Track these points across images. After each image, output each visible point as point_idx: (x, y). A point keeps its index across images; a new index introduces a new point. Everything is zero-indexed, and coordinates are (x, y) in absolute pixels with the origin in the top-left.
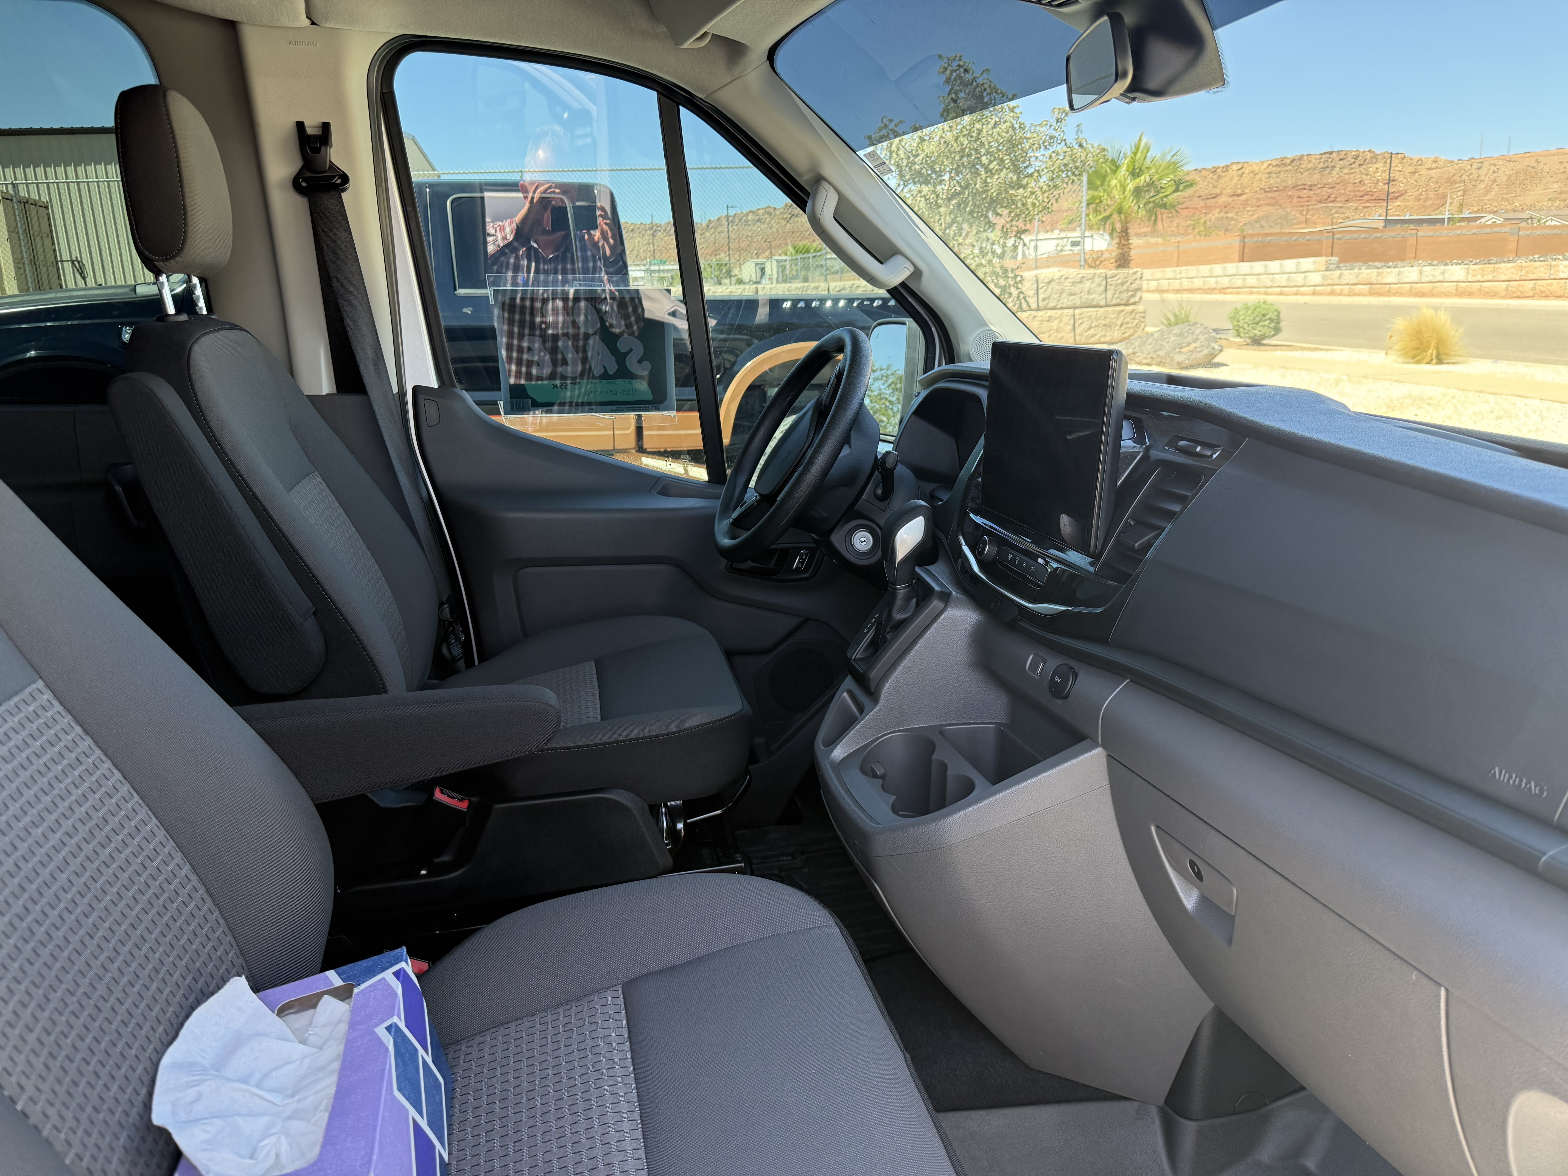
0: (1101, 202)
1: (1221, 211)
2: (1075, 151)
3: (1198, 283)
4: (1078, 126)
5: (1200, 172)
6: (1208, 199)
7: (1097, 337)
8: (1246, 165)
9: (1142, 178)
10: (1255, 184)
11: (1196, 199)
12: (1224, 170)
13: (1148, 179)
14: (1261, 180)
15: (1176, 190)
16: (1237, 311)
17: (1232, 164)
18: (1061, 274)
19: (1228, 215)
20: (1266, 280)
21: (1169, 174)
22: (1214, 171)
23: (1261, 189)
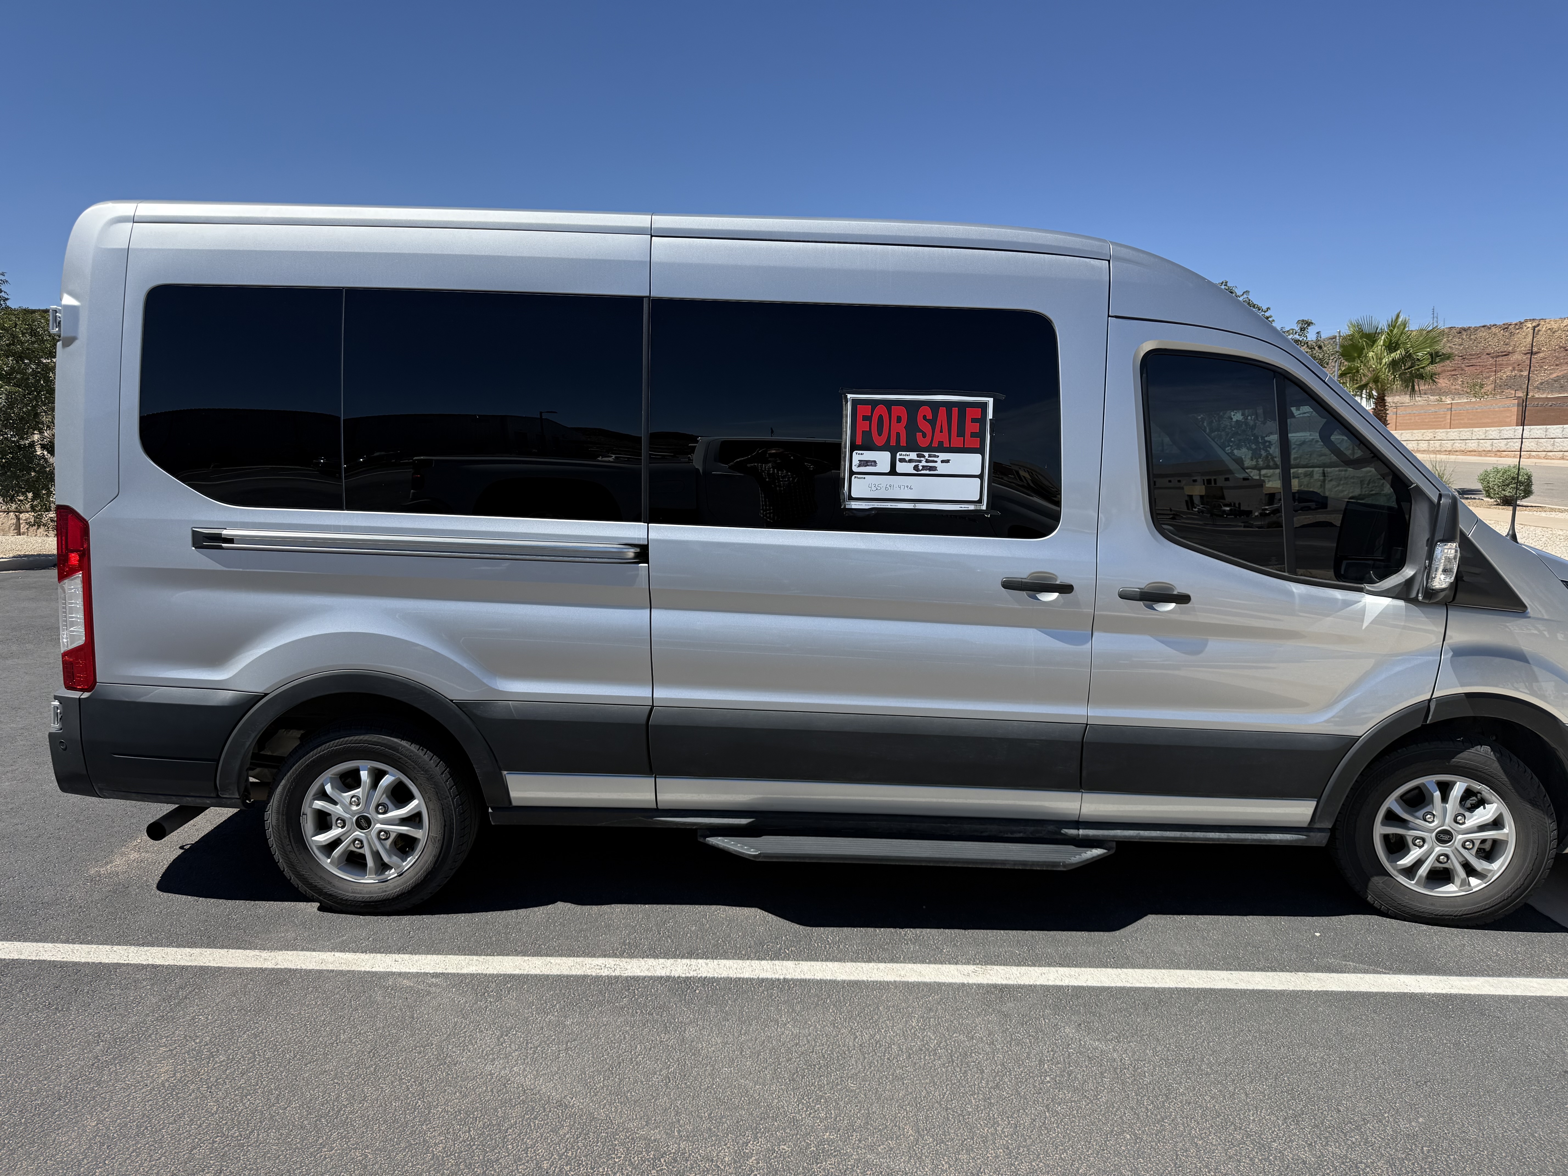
0: (1358, 371)
1: (1514, 369)
2: (1315, 352)
3: (1472, 445)
4: (1318, 333)
5: (1490, 328)
6: (1497, 357)
7: (1346, 493)
8: (1542, 323)
9: (1398, 352)
10: (1554, 342)
11: (1484, 357)
12: (1517, 327)
13: (1403, 353)
14: (1560, 337)
15: (1432, 363)
16: (1487, 474)
17: (1526, 321)
18: (1311, 437)
19: (1522, 373)
20: (1547, 445)
21: (1426, 348)
22: (1506, 327)
23: (1560, 347)
